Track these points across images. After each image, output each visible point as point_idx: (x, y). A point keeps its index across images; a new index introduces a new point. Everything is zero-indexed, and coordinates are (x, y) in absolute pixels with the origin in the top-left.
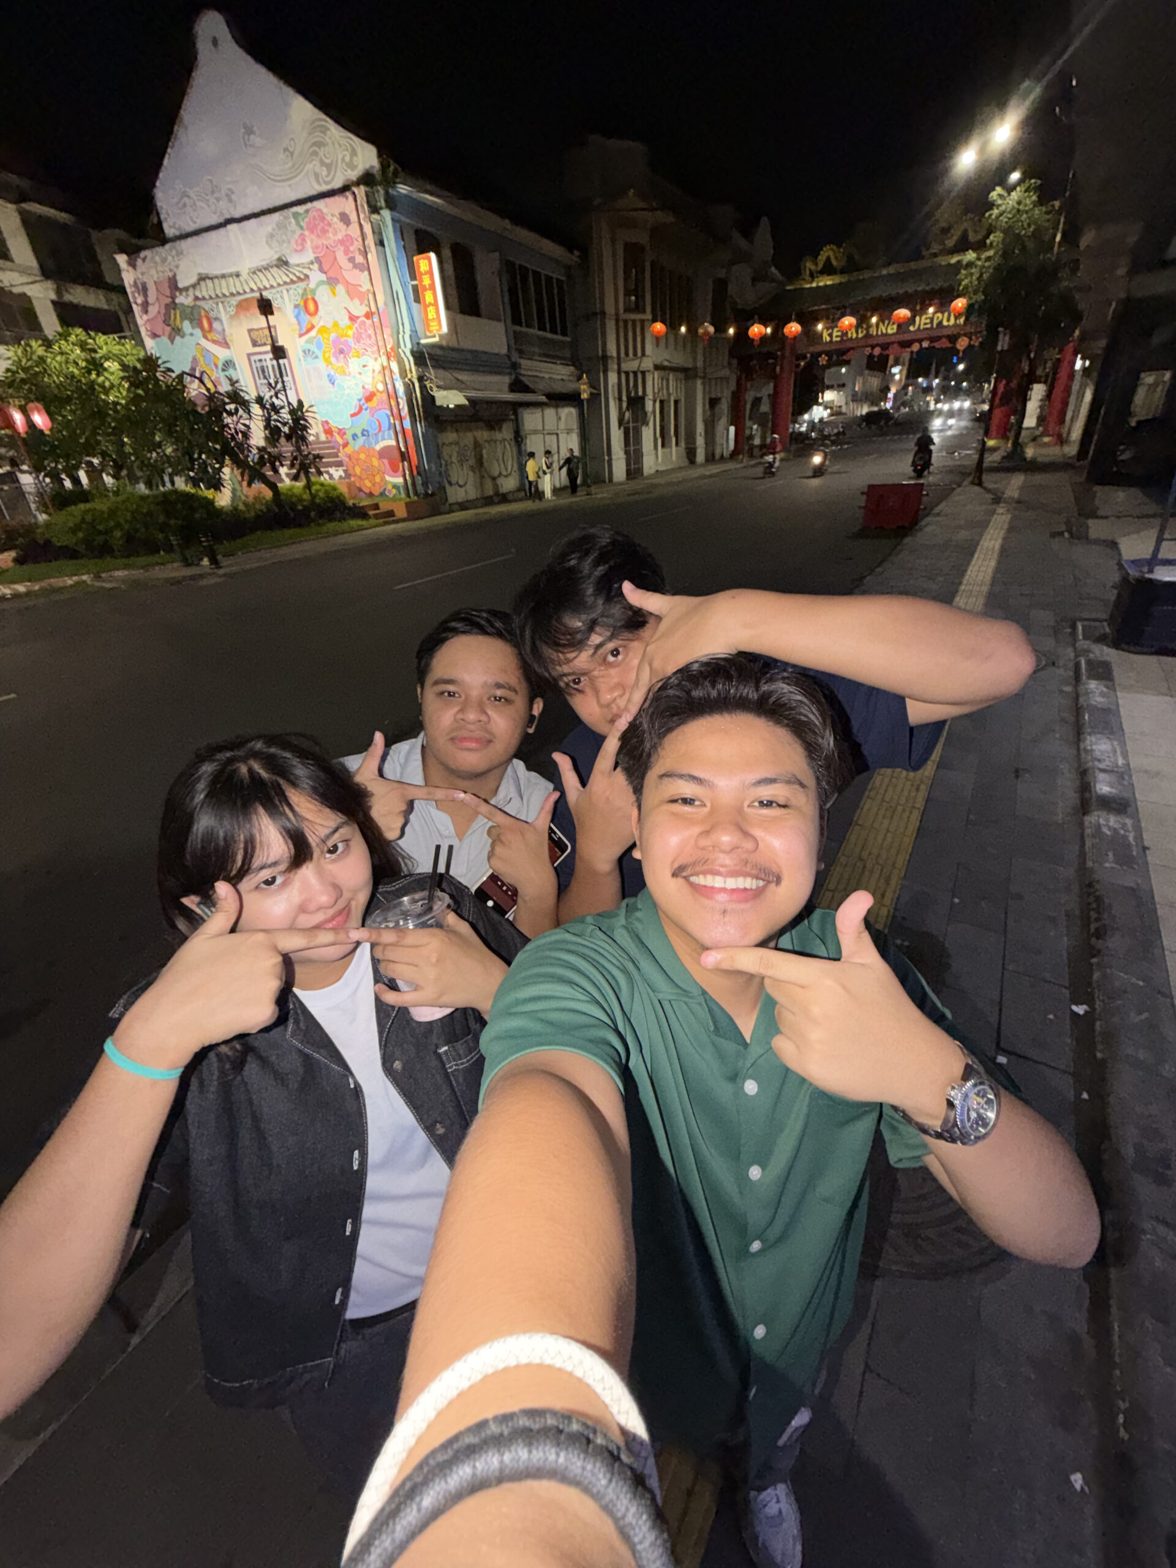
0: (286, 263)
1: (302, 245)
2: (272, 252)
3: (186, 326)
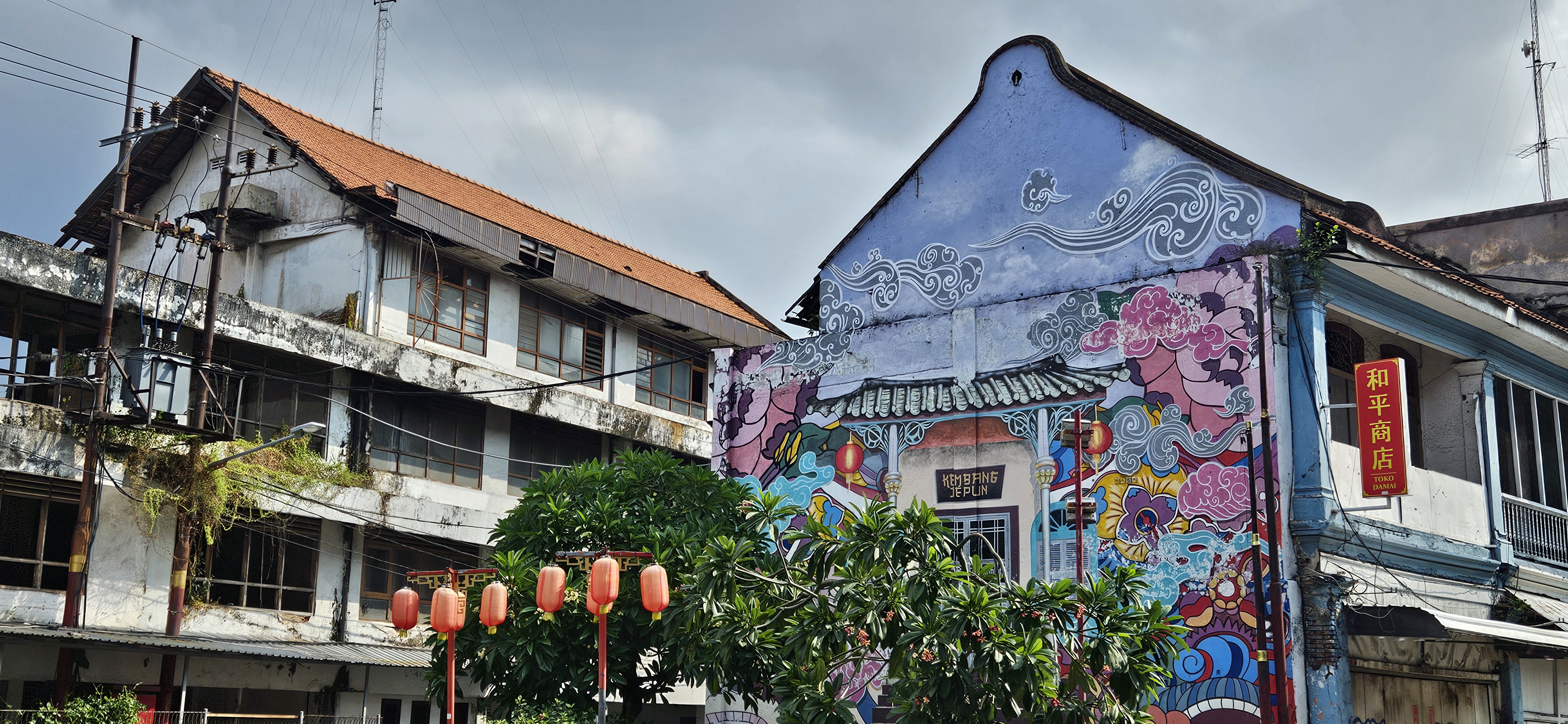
0: (1062, 368)
1: (1106, 339)
2: (1036, 351)
3: (808, 461)
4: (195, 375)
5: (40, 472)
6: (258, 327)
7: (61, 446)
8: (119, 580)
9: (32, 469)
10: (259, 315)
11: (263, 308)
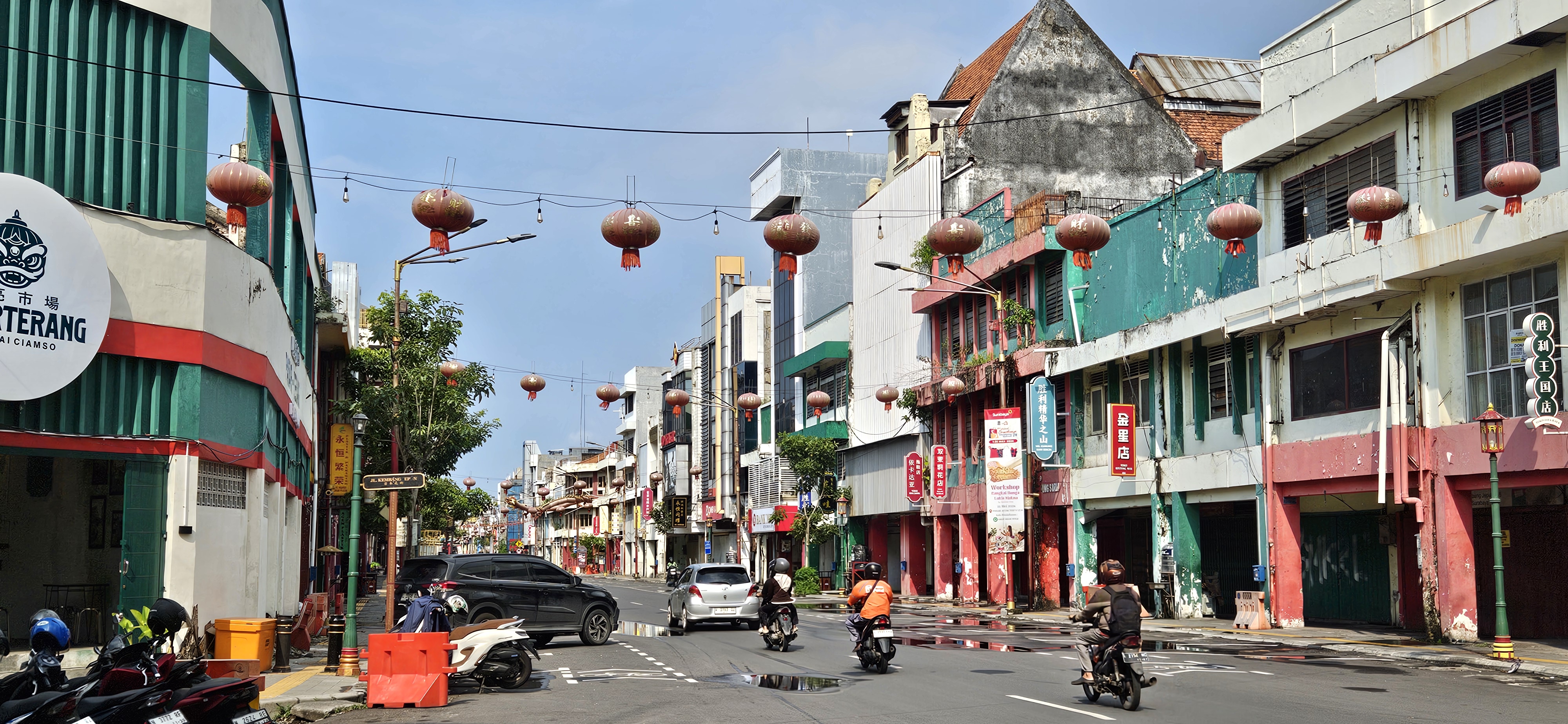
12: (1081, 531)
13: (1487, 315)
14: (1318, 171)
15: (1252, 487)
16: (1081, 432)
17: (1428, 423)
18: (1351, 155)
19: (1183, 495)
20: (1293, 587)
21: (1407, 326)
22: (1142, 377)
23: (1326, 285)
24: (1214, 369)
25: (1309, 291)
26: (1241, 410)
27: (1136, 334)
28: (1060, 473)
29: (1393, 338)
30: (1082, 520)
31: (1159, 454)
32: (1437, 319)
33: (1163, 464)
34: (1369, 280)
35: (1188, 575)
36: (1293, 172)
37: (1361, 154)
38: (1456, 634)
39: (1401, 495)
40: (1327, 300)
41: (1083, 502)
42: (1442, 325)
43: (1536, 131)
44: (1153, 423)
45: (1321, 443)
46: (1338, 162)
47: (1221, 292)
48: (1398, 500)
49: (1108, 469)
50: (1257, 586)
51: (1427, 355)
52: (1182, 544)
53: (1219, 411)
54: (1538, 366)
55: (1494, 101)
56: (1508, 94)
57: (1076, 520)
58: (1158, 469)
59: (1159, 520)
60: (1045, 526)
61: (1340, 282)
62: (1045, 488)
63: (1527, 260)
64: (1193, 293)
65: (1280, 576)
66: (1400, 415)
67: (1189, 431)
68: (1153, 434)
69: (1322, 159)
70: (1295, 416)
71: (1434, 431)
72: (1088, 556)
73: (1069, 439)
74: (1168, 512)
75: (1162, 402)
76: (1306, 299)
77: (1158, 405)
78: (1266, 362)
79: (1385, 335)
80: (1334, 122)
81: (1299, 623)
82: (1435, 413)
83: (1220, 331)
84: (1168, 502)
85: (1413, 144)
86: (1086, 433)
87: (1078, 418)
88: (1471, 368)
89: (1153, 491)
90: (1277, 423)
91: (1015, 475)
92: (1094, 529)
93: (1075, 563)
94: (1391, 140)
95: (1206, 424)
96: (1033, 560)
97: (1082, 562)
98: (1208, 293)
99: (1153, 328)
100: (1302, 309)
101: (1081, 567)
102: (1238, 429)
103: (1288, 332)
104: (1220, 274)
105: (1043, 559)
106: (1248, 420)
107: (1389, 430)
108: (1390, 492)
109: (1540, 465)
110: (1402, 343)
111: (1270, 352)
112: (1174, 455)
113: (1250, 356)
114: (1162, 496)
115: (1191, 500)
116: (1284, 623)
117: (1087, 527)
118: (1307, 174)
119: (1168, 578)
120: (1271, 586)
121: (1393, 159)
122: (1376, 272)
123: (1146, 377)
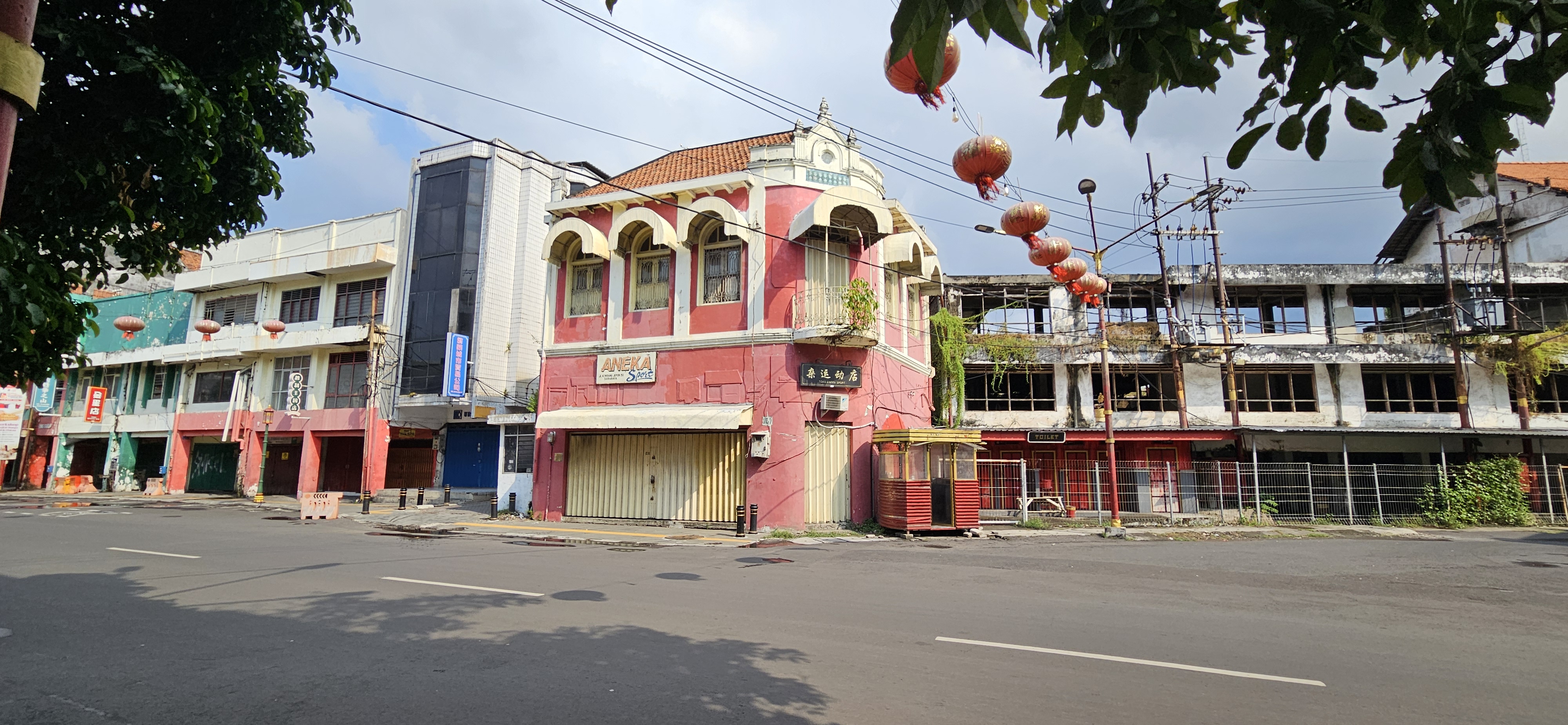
4: (1505, 305)
5: (1431, 362)
6: (1535, 274)
7: (1439, 349)
8: (1481, 405)
9: (1427, 361)
10: (1534, 269)
11: (1536, 265)
12: (63, 449)
13: (283, 370)
14: (222, 300)
15: (167, 431)
16: (72, 399)
17: (252, 410)
18: (238, 297)
19: (130, 434)
20: (181, 477)
21: (250, 371)
22: (116, 375)
23: (214, 349)
24: (157, 376)
25: (206, 350)
26: (168, 395)
27: (113, 355)
28: (53, 419)
29: (242, 374)
30: (64, 444)
31: (118, 413)
32: (263, 369)
33: (119, 418)
34: (234, 350)
35: (125, 471)
36: (211, 298)
37: (243, 298)
38: (249, 494)
39: (235, 438)
40: (214, 355)
41: (66, 435)
42: (264, 373)
43: (311, 306)
44: (118, 398)
45: (205, 414)
46: (232, 299)
47: (167, 343)
48: (233, 440)
49: (84, 418)
50: (161, 476)
51: (256, 383)
52: (124, 456)
53: (157, 395)
54: (293, 393)
55: (298, 291)
56: (304, 290)
57: (59, 444)
58: (117, 420)
59: (112, 444)
60: (38, 446)
61: (221, 349)
62: (41, 426)
63: (300, 352)
64: (152, 340)
65: (174, 471)
66: (240, 406)
67: (138, 403)
68: (117, 403)
69: (225, 295)
70: (195, 401)
71: (254, 413)
72: (65, 461)
73: (62, 402)
74: (119, 440)
75: (126, 388)
76: (205, 353)
77: (122, 389)
78: (183, 377)
79: (238, 373)
80: (232, 283)
81: (182, 491)
82: (255, 407)
83: (160, 361)
84: (120, 436)
85: (264, 299)
86: (76, 398)
87: (72, 391)
88: (274, 390)
89: (112, 431)
90: (185, 404)
91: (17, 418)
92: (72, 448)
93: (54, 465)
94: (256, 295)
95: (149, 401)
96: (25, 463)
97: (60, 464)
98: (161, 342)
99: (124, 353)
100: (202, 357)
101: (58, 467)
102: (165, 404)
103: (197, 365)
104: (169, 335)
105: (32, 463)
106: (171, 401)
107: (234, 411)
108: (229, 437)
109: (292, 429)
110: (246, 377)
111: (186, 373)
112: (127, 414)
113: (177, 373)
114: (117, 433)
115: (133, 436)
116: (172, 492)
117: (67, 447)
118: (218, 300)
119: (113, 473)
120: (168, 476)
121: (255, 303)
122: (237, 347)
123: (118, 375)
